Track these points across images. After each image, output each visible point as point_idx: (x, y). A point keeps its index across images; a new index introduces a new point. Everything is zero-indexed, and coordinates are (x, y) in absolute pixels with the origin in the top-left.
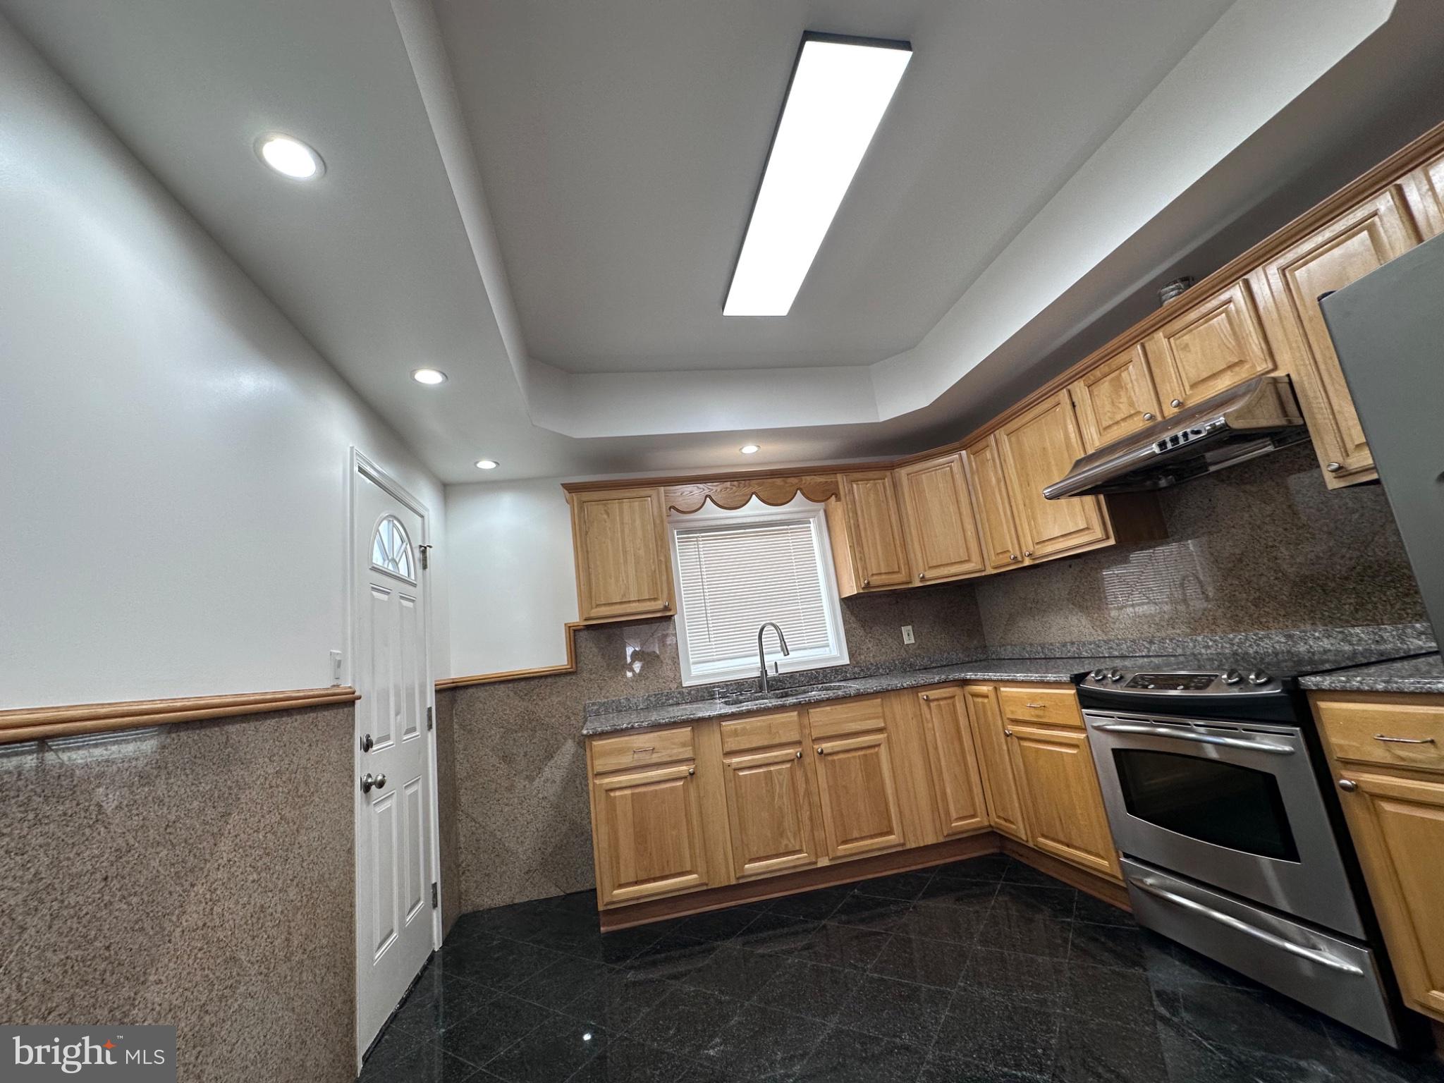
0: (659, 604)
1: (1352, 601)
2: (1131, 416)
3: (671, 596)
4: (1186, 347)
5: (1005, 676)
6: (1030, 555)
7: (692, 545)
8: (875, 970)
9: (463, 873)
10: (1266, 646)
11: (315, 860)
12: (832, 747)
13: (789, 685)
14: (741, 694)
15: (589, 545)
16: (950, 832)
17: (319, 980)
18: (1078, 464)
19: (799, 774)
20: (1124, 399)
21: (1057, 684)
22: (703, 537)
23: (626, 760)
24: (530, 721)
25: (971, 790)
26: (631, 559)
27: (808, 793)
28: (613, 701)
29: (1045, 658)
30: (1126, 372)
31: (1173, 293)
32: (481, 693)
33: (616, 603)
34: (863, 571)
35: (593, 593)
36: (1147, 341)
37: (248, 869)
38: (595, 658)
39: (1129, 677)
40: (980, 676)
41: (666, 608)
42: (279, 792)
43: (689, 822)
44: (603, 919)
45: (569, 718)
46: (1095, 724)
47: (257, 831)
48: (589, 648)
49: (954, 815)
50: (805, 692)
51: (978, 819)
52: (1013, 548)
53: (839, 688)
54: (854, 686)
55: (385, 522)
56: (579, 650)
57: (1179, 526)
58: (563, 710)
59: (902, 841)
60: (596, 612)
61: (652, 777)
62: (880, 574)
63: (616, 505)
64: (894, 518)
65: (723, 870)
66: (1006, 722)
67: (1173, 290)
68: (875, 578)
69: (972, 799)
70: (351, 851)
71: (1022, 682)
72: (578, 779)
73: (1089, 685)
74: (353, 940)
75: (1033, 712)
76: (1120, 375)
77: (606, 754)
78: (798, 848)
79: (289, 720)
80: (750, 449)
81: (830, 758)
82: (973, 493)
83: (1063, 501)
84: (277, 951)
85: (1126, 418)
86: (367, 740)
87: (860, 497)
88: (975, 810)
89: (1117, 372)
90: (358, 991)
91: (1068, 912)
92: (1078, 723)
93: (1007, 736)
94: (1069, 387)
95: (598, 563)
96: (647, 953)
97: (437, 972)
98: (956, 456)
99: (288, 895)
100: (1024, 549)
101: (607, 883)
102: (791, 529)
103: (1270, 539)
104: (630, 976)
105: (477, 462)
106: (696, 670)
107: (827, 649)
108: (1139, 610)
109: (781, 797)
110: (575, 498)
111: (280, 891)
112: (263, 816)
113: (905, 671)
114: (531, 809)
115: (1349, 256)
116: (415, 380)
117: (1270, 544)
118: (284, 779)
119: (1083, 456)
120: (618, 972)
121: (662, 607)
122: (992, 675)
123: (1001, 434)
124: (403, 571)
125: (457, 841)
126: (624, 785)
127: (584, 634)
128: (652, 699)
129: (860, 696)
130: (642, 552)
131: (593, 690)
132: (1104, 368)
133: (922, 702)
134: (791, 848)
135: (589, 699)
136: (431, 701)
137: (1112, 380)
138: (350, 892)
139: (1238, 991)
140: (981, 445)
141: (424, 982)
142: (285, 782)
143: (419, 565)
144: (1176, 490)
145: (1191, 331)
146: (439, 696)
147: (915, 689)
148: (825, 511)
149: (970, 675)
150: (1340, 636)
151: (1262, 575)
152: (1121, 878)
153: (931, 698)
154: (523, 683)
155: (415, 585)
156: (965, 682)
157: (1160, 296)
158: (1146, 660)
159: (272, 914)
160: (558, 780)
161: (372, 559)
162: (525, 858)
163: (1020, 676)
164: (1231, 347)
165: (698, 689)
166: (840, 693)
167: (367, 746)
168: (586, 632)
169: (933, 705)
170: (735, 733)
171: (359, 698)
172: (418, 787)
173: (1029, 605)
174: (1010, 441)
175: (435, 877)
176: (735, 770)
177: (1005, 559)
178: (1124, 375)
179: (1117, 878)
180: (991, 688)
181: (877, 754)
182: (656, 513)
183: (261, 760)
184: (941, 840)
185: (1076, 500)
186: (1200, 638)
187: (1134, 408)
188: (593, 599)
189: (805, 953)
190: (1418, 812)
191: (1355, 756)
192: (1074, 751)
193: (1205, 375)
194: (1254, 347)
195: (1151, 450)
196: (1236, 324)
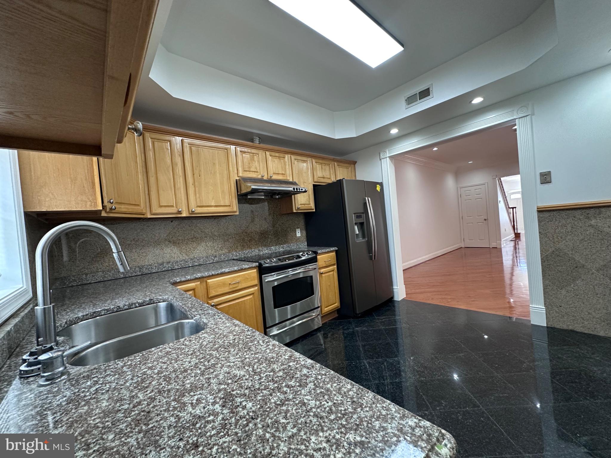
2: (255, 172)
20: (254, 165)
21: (249, 269)
52: (179, 205)
67: (257, 139)
76: (253, 156)
92: (255, 283)
132: (249, 150)
140: (162, 137)
145: (276, 158)
150: (269, 249)
164: (283, 169)
174: (190, 147)
177: (169, 210)
180: (198, 283)
187: (257, 170)
190: (327, 274)
191: (321, 266)
192: (251, 296)
193: (277, 172)
194: (288, 172)
195: (291, 189)
196: (285, 164)
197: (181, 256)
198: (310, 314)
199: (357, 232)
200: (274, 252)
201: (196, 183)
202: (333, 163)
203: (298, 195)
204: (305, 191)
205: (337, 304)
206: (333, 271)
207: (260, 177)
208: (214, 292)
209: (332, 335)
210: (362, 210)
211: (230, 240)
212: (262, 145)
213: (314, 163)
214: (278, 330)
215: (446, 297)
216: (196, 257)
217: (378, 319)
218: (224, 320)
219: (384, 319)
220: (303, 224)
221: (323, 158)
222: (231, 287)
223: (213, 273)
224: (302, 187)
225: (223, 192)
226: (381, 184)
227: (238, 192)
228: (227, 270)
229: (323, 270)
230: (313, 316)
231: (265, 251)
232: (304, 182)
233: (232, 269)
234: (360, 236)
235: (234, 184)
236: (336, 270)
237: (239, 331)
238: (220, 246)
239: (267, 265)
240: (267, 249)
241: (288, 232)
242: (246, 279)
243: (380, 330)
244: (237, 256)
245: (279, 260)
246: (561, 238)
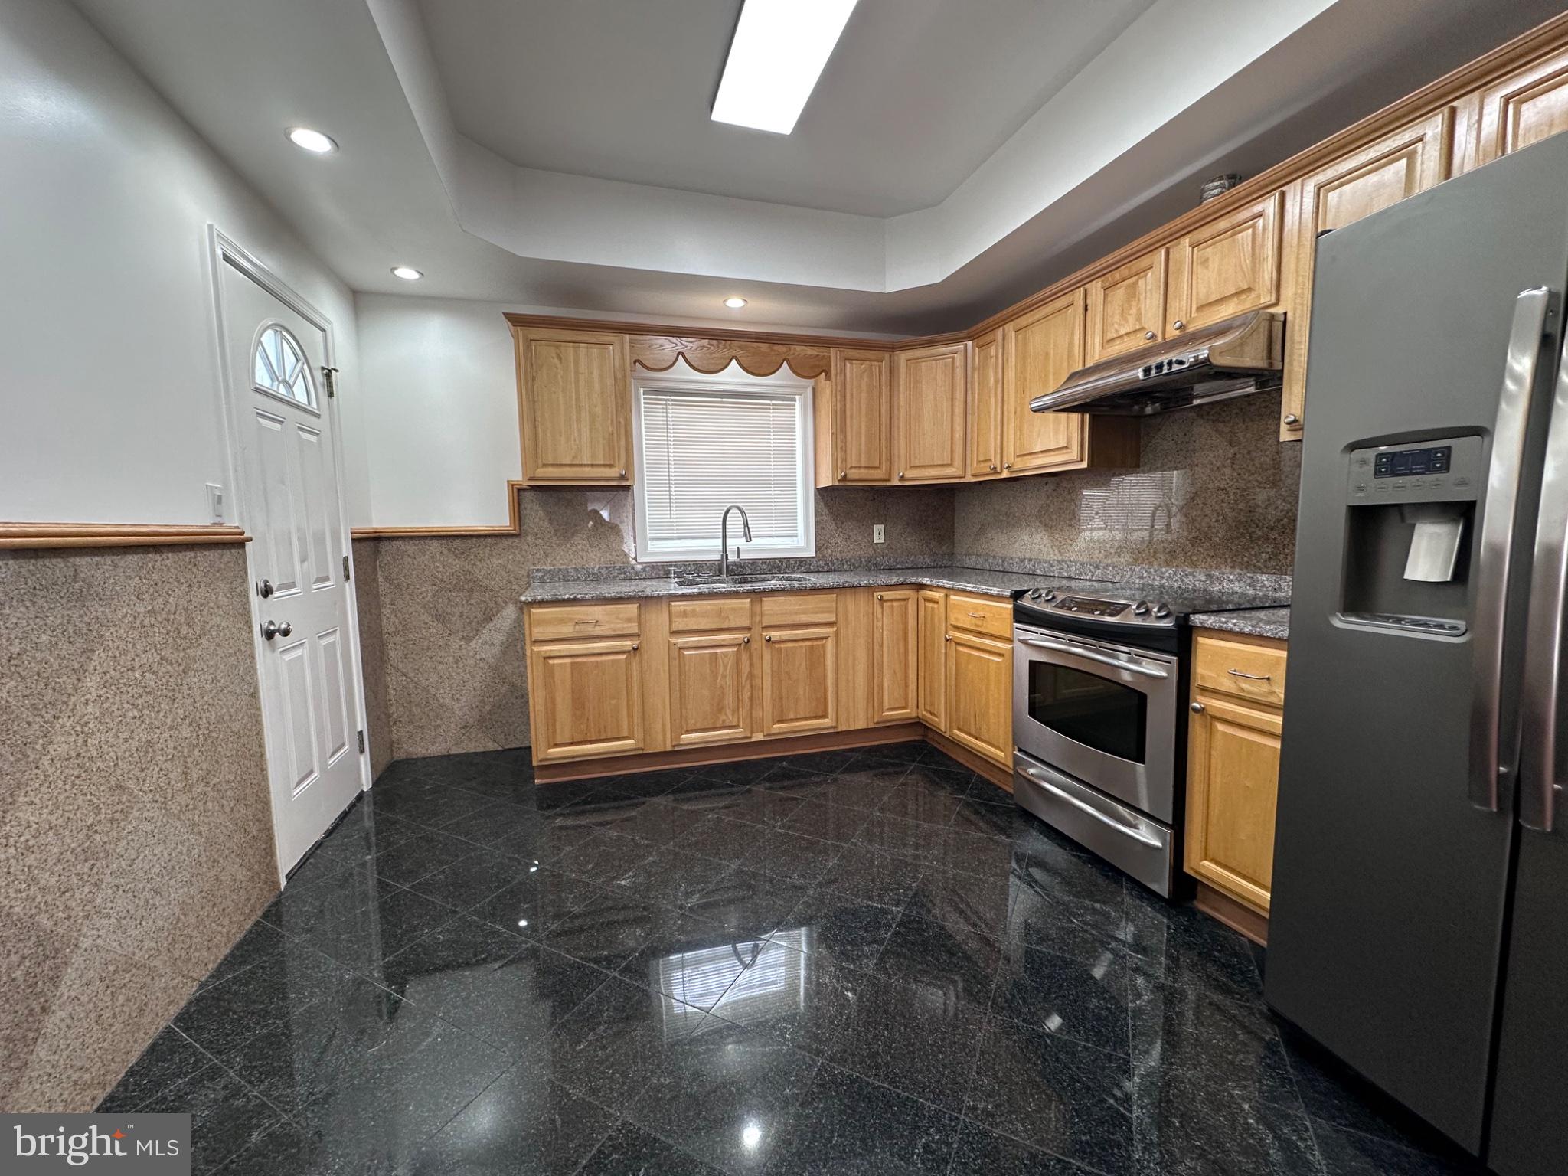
0: (614, 472)
1: (1269, 550)
2: (1135, 331)
3: (629, 464)
4: (1205, 262)
5: (956, 585)
6: (1009, 467)
7: (659, 409)
8: (784, 827)
9: (395, 723)
10: (1189, 583)
11: (211, 701)
12: (780, 636)
13: (749, 572)
14: (698, 576)
15: (536, 393)
16: (880, 720)
17: (228, 810)
18: (1073, 376)
19: (745, 658)
20: (1134, 311)
21: (999, 598)
22: (673, 400)
23: (567, 630)
24: (467, 582)
25: (906, 686)
26: (585, 416)
27: (751, 676)
28: (560, 570)
29: (1003, 572)
30: (1143, 279)
31: (1215, 192)
32: (410, 547)
33: (565, 465)
34: (842, 462)
35: (539, 451)
36: (1173, 246)
37: (126, 706)
38: (541, 522)
39: (1061, 597)
40: (935, 582)
41: (623, 477)
42: (155, 632)
43: (629, 694)
44: (537, 773)
45: (510, 582)
46: (1021, 638)
47: (133, 669)
48: (534, 510)
49: (886, 705)
50: (765, 580)
51: (908, 711)
52: (995, 458)
53: (799, 580)
54: (814, 579)
55: (270, 333)
56: (524, 512)
57: (1151, 457)
58: (504, 573)
59: (834, 724)
60: (541, 472)
61: (594, 648)
62: (860, 467)
63: (570, 350)
64: (884, 408)
65: (660, 737)
66: (950, 627)
67: (1217, 187)
68: (853, 470)
69: (906, 694)
70: (254, 695)
71: (970, 592)
72: (515, 645)
73: (1026, 602)
74: (265, 778)
75: (974, 621)
76: (1137, 281)
77: (546, 622)
78: (734, 724)
79: (158, 557)
80: (735, 303)
81: (777, 646)
82: (969, 392)
83: (1050, 416)
84: (173, 782)
85: (1130, 333)
86: (266, 586)
87: (852, 378)
88: (907, 703)
89: (1136, 277)
90: (275, 822)
91: (963, 792)
92: (1008, 635)
93: (947, 640)
94: (1086, 286)
95: (547, 416)
96: (577, 804)
97: (367, 809)
98: (961, 347)
99: (179, 733)
100: (1005, 462)
101: (542, 743)
102: (773, 405)
103: (1225, 482)
104: (559, 822)
105: (395, 269)
106: (653, 546)
107: (795, 539)
108: (1096, 535)
109: (724, 676)
110: (520, 334)
111: (170, 728)
112: (137, 656)
113: (869, 570)
114: (468, 668)
115: (1381, 185)
116: (291, 141)
117: (1222, 486)
118: (160, 619)
119: (1080, 368)
120: (548, 817)
121: (617, 475)
122: (946, 583)
123: (1010, 327)
124: (300, 397)
125: (387, 693)
126: (563, 654)
127: (529, 496)
128: (603, 572)
129: (816, 590)
130: (598, 410)
131: (538, 556)
132: (1124, 271)
133: (876, 600)
134: (727, 723)
135: (534, 564)
136: (347, 550)
137: (1129, 286)
138: (257, 734)
139: (1073, 855)
140: (988, 338)
141: (351, 817)
142: (161, 623)
143: (323, 393)
144: (1159, 419)
145: (1216, 243)
146: (358, 545)
147: (871, 588)
148: (814, 389)
149: (926, 581)
150: (1249, 581)
151: (1206, 516)
152: (1011, 767)
153: (885, 598)
154: (458, 541)
155: (318, 416)
156: (921, 587)
157: (1203, 191)
158: (1088, 583)
159: (162, 749)
160: (497, 642)
161: (254, 377)
162: (461, 714)
163: (969, 587)
164: (1246, 269)
165: (654, 566)
166: (796, 584)
167: (267, 592)
168: (532, 493)
169: (885, 604)
170: (685, 614)
171: (250, 540)
172: (336, 638)
173: (1001, 517)
174: (1016, 337)
175: (361, 724)
176: (680, 649)
177: (986, 468)
178: (1141, 282)
179: (1008, 767)
180: (942, 595)
181: (823, 646)
182: (617, 364)
183: (125, 598)
184: (871, 726)
185: (1063, 415)
186: (1137, 569)
187: (1141, 323)
188: (539, 455)
189: (726, 811)
190: (1243, 734)
191: (1210, 685)
193: (1214, 297)
194: (1265, 274)
195: (1137, 374)
201: (1018, 410)
207: (1142, 342)
208: (954, 619)
229: (1215, 704)
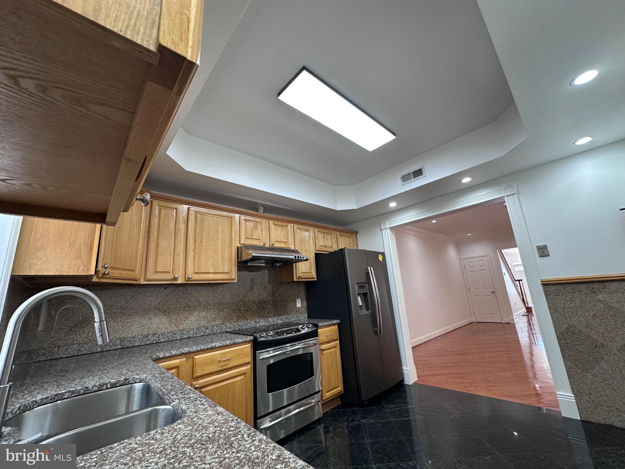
4: (277, 230)
21: (242, 343)
85: (257, 239)
89: (258, 223)
92: (249, 360)
137: (254, 224)
140: (170, 205)
145: (279, 227)
150: (267, 321)
174: (196, 216)
177: (166, 276)
180: (184, 360)
186: (228, 325)
187: (259, 237)
190: (329, 351)
191: (322, 341)
192: (242, 377)
193: (279, 240)
194: (290, 241)
195: (293, 257)
196: (288, 233)
197: (169, 327)
198: (309, 401)
199: (361, 304)
200: (271, 324)
201: (197, 249)
202: (335, 232)
203: (300, 263)
204: (307, 260)
205: (340, 389)
206: (335, 347)
207: (262, 244)
208: (200, 371)
209: (335, 429)
210: (365, 281)
211: (225, 310)
212: (266, 215)
213: (316, 232)
214: (271, 421)
215: (462, 380)
216: (185, 328)
217: (388, 408)
218: (206, 406)
219: (394, 408)
220: (304, 294)
221: (325, 228)
222: (221, 364)
223: (202, 347)
224: (304, 255)
225: (223, 258)
226: (383, 254)
227: (238, 259)
228: (218, 344)
229: (323, 347)
230: (312, 403)
231: (262, 323)
232: (306, 251)
233: (224, 343)
234: (364, 307)
235: (235, 251)
236: (338, 346)
237: (221, 421)
238: (213, 317)
239: (263, 339)
240: (264, 321)
241: (288, 302)
242: (238, 355)
243: (390, 423)
244: (231, 328)
245: (277, 333)
246: (572, 313)
